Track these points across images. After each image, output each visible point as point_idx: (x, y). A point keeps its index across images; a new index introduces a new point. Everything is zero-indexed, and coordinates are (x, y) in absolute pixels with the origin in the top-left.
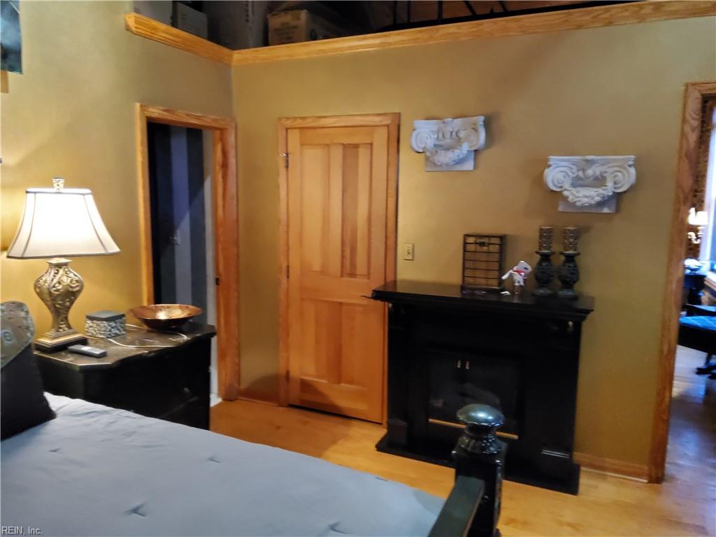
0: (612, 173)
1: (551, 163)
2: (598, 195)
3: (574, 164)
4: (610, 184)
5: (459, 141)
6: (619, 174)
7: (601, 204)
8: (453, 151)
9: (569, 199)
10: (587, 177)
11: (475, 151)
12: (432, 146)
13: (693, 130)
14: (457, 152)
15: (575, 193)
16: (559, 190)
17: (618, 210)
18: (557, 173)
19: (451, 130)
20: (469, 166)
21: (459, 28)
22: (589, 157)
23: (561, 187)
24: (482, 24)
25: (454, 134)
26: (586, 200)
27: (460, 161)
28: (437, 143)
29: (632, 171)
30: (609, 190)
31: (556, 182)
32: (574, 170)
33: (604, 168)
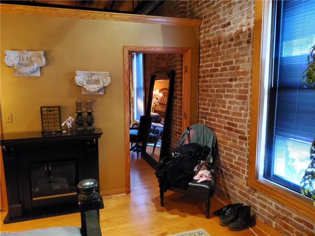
0: (102, 79)
1: (77, 74)
2: (98, 87)
3: (86, 75)
4: (102, 83)
5: (32, 62)
6: (105, 79)
7: (99, 91)
8: (29, 67)
9: (87, 89)
10: (92, 80)
11: (41, 68)
12: (17, 64)
13: (127, 63)
14: (32, 67)
15: (89, 86)
16: (82, 85)
17: (105, 93)
18: (80, 78)
19: (27, 56)
20: (38, 74)
22: (93, 72)
23: (83, 84)
24: (38, 8)
25: (29, 59)
26: (93, 89)
27: (33, 72)
28: (20, 62)
29: (109, 78)
30: (101, 85)
31: (80, 82)
32: (87, 77)
33: (98, 77)
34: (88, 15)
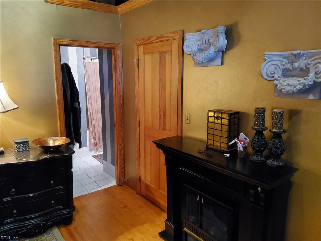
0: (314, 65)
1: (266, 58)
2: (300, 84)
3: (285, 58)
4: (312, 75)
5: (210, 44)
8: (204, 53)
10: (295, 69)
11: (222, 52)
12: (197, 49)
14: (207, 53)
16: (271, 79)
22: (295, 52)
23: (273, 77)
25: (207, 41)
26: (289, 88)
27: (212, 60)
32: (285, 63)
33: (309, 61)
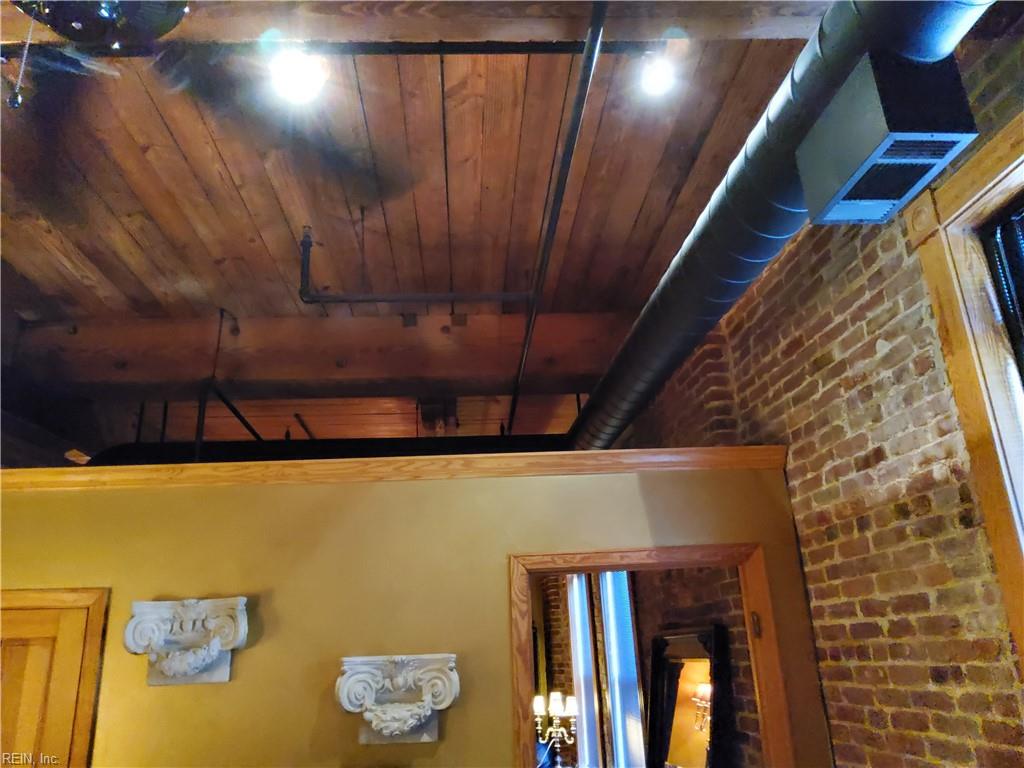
0: (429, 681)
1: (345, 668)
2: (412, 716)
3: (377, 669)
4: (427, 698)
5: (207, 634)
6: (439, 682)
7: (419, 728)
8: (194, 652)
9: (374, 725)
10: (397, 688)
11: (234, 651)
12: (162, 643)
13: (523, 615)
14: (202, 653)
15: (380, 714)
16: (358, 710)
17: (441, 736)
18: (356, 684)
19: (194, 617)
20: (222, 674)
21: (215, 469)
22: (398, 658)
23: (361, 705)
25: (199, 624)
26: (396, 725)
27: (208, 668)
28: (170, 637)
29: (455, 676)
30: (425, 708)
31: (354, 700)
32: (379, 678)
33: (419, 674)
34: (396, 469)
